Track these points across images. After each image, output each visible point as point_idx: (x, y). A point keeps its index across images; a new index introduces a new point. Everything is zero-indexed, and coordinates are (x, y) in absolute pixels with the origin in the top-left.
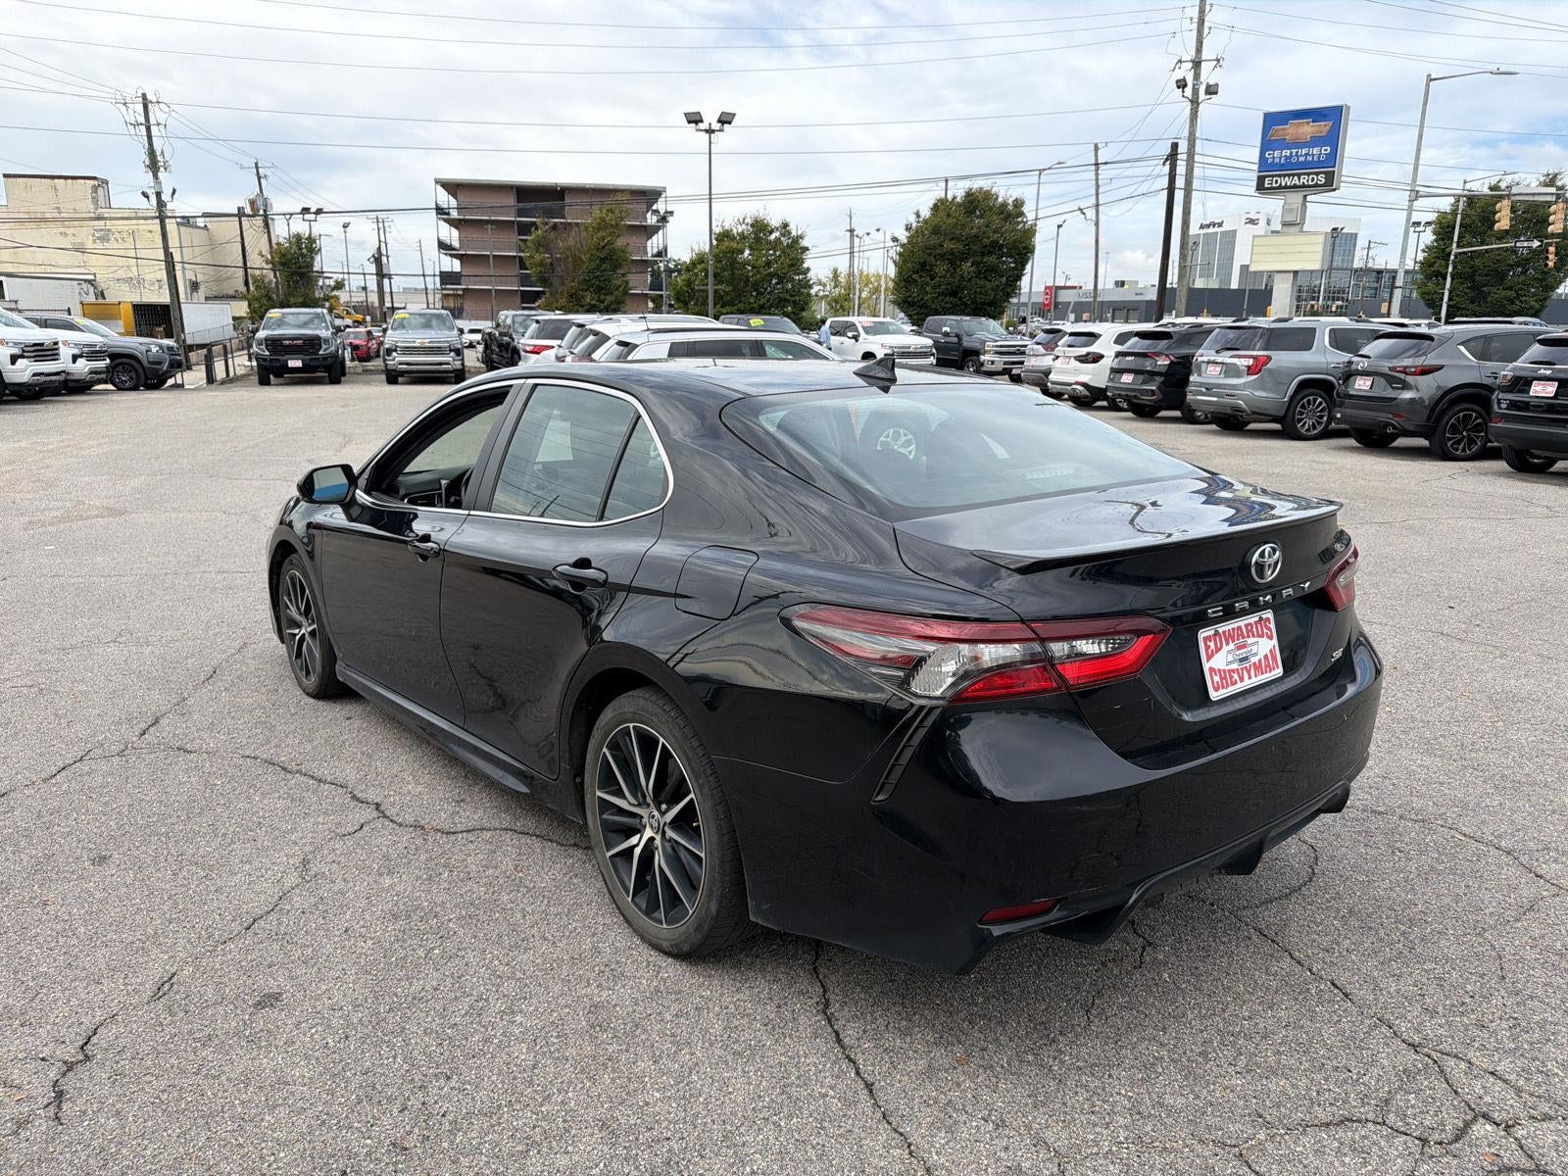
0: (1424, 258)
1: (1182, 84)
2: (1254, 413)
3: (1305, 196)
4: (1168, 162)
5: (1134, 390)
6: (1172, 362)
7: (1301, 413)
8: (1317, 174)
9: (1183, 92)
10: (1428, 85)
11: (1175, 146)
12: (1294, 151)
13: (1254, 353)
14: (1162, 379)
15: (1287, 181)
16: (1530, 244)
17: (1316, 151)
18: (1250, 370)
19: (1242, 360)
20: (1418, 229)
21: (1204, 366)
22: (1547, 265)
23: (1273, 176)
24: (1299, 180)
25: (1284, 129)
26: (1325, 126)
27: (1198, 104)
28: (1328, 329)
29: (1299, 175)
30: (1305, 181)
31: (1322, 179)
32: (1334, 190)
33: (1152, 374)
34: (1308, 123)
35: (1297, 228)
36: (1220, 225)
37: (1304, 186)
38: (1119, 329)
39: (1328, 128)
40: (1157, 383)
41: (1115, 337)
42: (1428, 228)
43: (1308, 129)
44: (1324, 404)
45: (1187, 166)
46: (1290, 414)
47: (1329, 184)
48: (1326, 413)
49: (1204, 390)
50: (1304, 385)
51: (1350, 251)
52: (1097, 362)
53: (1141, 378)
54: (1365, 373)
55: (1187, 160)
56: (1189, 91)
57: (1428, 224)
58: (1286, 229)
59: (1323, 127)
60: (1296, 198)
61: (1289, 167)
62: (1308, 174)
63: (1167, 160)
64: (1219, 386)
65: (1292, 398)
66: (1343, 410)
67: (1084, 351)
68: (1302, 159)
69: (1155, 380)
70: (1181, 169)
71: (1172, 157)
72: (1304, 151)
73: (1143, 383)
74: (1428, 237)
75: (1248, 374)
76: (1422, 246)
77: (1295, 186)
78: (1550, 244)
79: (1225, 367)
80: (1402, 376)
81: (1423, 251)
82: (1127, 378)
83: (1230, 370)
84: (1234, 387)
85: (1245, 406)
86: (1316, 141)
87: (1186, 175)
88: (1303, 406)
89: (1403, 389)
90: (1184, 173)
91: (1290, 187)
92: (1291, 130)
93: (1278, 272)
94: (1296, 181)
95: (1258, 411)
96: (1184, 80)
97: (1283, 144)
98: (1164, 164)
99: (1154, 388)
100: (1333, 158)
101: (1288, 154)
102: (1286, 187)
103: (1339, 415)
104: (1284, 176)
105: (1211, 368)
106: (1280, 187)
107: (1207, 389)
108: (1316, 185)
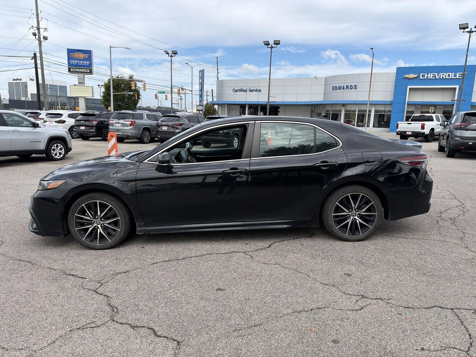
0: (103, 95)
1: (34, 34)
2: (133, 137)
3: (84, 75)
4: (34, 59)
5: (86, 132)
6: (98, 123)
7: (144, 136)
8: (87, 69)
9: (35, 37)
10: (110, 48)
11: (35, 54)
12: (79, 61)
13: (131, 120)
14: (96, 128)
15: (77, 70)
16: (131, 93)
17: (85, 62)
18: (131, 125)
19: (128, 122)
20: (99, 87)
21: (114, 124)
22: (136, 99)
23: (73, 68)
24: (82, 70)
25: (74, 54)
26: (87, 55)
27: (41, 42)
28: (145, 114)
29: (81, 69)
30: (83, 71)
31: (88, 71)
32: (92, 74)
33: (92, 126)
34: (82, 54)
35: (83, 84)
36: (21, 80)
37: (83, 72)
38: (68, 113)
39: (88, 56)
40: (95, 129)
41: (68, 115)
42: (102, 87)
43: (82, 56)
44: (149, 134)
45: (40, 61)
46: (142, 136)
47: (91, 72)
48: (149, 136)
49: (116, 131)
50: (144, 129)
51: (65, 91)
52: (64, 123)
53: (88, 128)
54: (165, 125)
55: (40, 59)
56: (37, 37)
57: (102, 86)
58: (80, 84)
59: (87, 56)
60: (81, 75)
61: (77, 66)
62: (84, 69)
63: (33, 58)
64: (121, 129)
65: (142, 132)
66: (160, 135)
67: (58, 119)
68: (81, 64)
69: (94, 128)
70: (39, 62)
71: (35, 57)
72: (82, 62)
73: (89, 129)
74: (103, 90)
75: (130, 126)
76: (102, 92)
77: (80, 72)
78: (135, 94)
79: (122, 124)
80: (176, 126)
81: (103, 93)
82: (83, 128)
83: (123, 125)
84: (127, 130)
85: (131, 135)
86: (84, 59)
87: (41, 64)
88: (144, 135)
89: (176, 129)
90: (40, 63)
91: (79, 72)
92: (76, 55)
93: (80, 97)
94: (80, 70)
95: (134, 136)
96: (35, 33)
97: (75, 59)
98: (32, 59)
99: (94, 131)
100: (90, 65)
101: (77, 62)
102: (78, 72)
103: (159, 136)
104: (77, 68)
105: (117, 124)
106: (76, 72)
107: (117, 130)
108: (87, 72)
